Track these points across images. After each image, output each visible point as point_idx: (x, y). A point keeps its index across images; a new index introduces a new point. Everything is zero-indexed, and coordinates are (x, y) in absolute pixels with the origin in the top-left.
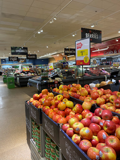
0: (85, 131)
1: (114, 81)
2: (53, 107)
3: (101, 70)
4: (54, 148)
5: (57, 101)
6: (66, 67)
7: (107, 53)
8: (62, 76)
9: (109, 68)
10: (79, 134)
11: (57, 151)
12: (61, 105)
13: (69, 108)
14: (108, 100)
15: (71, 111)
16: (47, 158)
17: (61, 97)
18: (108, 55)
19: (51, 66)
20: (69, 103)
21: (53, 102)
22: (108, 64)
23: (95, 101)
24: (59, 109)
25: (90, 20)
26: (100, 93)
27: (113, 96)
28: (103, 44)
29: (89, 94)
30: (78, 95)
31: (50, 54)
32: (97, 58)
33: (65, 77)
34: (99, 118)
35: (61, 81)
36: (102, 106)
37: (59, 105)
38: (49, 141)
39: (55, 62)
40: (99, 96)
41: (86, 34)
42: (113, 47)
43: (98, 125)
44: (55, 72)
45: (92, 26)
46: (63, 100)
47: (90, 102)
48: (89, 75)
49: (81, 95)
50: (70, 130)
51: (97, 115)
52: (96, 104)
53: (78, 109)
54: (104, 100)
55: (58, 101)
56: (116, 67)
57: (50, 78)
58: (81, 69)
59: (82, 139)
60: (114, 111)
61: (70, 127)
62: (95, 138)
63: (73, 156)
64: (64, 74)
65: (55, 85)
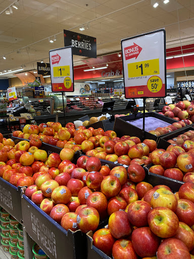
0: (60, 191)
1: (108, 116)
2: (11, 162)
3: (97, 100)
4: (15, 228)
5: (19, 152)
6: (40, 94)
7: (106, 74)
8: (33, 110)
9: (108, 98)
10: (50, 198)
11: (20, 231)
12: (26, 157)
13: (40, 161)
14: (97, 143)
15: (42, 166)
16: (4, 247)
17: (25, 145)
18: (108, 78)
19: (12, 92)
20: (40, 153)
21: (12, 153)
22: (107, 91)
23: (80, 146)
24: (22, 165)
25: (78, 19)
26: (87, 134)
27: (105, 137)
28: (99, 59)
29: (72, 136)
30: (55, 139)
31: (10, 72)
32: (92, 82)
33: (39, 112)
34: (83, 171)
35: (32, 118)
36: (89, 153)
37: (22, 159)
38: (7, 219)
39: (20, 85)
40: (86, 138)
41: (72, 40)
42: (115, 65)
43: (80, 181)
44: (21, 103)
45: (82, 29)
46: (30, 149)
47: (73, 148)
48: (79, 108)
49: (60, 139)
50: (38, 194)
51: (80, 166)
52: (81, 151)
53: (53, 161)
54: (92, 144)
55: (21, 151)
56: (118, 97)
57: (10, 115)
58: (60, 97)
59: (54, 204)
60: (104, 158)
61: (39, 189)
62: (75, 200)
63: (43, 233)
64: (37, 106)
65: (20, 125)
